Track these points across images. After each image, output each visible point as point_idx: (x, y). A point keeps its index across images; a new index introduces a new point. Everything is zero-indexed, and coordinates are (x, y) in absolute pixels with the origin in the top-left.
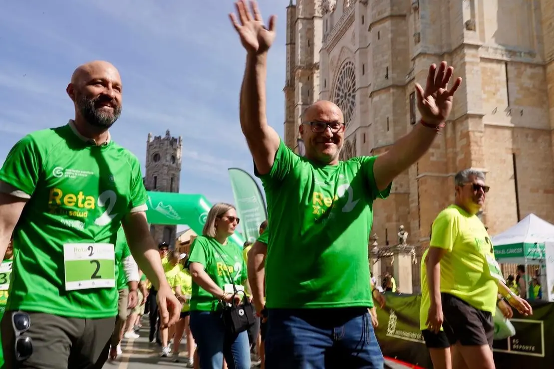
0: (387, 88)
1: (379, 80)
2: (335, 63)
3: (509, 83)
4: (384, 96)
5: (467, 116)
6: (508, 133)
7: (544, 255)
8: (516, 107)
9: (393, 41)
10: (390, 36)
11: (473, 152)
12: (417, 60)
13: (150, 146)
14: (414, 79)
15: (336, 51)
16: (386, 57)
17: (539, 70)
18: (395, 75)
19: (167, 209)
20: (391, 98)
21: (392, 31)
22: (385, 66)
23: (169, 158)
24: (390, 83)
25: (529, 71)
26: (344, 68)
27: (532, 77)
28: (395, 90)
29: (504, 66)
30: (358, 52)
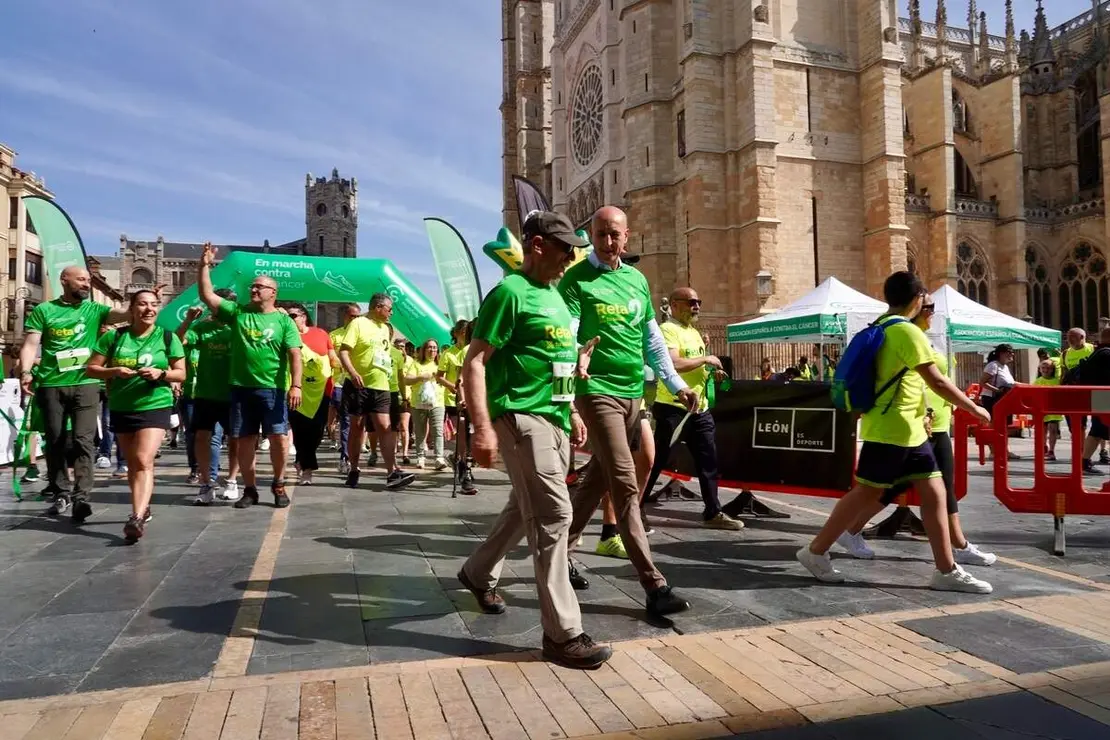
0: (646, 105)
1: (635, 92)
2: (573, 66)
3: (811, 98)
4: (642, 116)
5: (755, 145)
6: (807, 168)
7: (844, 330)
8: (819, 133)
9: (655, 35)
10: (650, 27)
11: (761, 196)
12: (687, 64)
13: (310, 192)
14: (683, 91)
15: (573, 51)
16: (645, 60)
17: (850, 81)
18: (657, 86)
19: (339, 280)
20: (652, 119)
21: (654, 21)
22: (642, 72)
23: (339, 209)
24: (651, 97)
25: (838, 81)
26: (585, 75)
27: (841, 90)
28: (657, 108)
29: (805, 74)
30: (606, 51)
